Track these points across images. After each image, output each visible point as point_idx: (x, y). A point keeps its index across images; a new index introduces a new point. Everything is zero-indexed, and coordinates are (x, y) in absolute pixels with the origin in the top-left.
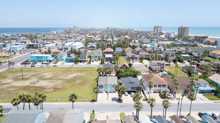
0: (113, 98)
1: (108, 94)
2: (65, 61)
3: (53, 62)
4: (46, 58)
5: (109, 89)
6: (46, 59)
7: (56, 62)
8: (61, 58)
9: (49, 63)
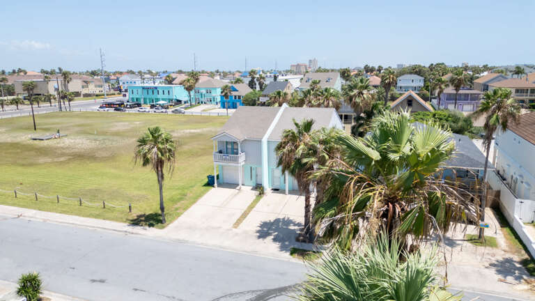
2: (219, 105)
3: (187, 104)
4: (166, 92)
6: (166, 96)
8: (208, 96)
9: (171, 105)
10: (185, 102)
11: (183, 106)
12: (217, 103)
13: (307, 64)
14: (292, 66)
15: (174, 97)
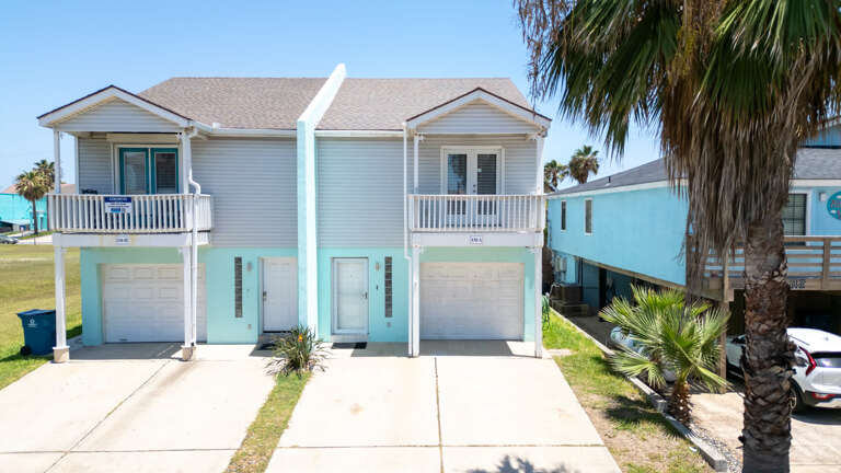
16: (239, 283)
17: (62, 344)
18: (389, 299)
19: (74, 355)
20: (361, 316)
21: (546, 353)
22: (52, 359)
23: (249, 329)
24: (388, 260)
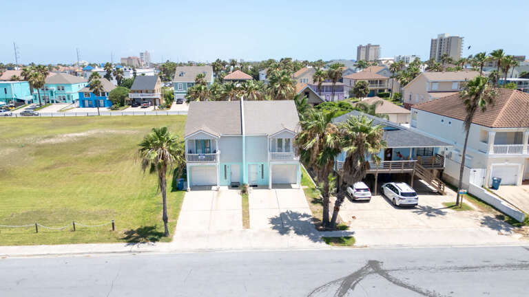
0: (282, 214)
1: (244, 192)
2: (77, 104)
3: (32, 105)
5: (253, 169)
7: (41, 104)
8: (61, 94)
9: (12, 106)
10: (29, 102)
11: (29, 107)
12: (74, 102)
13: (139, 57)
14: (122, 59)
15: (14, 97)
16: (225, 171)
17: (189, 188)
18: (263, 175)
19: (191, 190)
20: (255, 178)
21: (301, 187)
22: (186, 190)
23: (228, 182)
24: (263, 165)
